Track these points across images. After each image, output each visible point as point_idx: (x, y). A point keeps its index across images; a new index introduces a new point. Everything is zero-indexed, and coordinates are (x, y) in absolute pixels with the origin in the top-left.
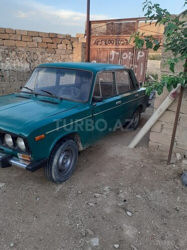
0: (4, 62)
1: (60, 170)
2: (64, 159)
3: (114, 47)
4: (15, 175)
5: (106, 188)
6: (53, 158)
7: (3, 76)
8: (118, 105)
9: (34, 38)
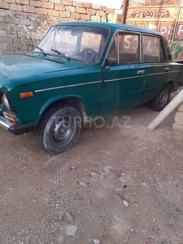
0: (35, 31)
1: (55, 139)
2: (61, 127)
4: (11, 139)
5: (107, 168)
7: (33, 46)
8: (140, 75)
9: (67, 7)
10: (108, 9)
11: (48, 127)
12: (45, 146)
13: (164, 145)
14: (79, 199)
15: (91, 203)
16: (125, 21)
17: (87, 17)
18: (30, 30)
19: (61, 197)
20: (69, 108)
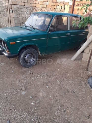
2: (28, 57)
4: (11, 61)
10: (65, 2)
11: (22, 56)
12: (21, 64)
13: (75, 67)
14: (30, 84)
15: (34, 85)
16: (73, 8)
17: (55, 7)
18: (28, 14)
20: (32, 49)
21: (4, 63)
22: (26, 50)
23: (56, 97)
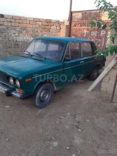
0: (19, 37)
1: (41, 100)
2: (44, 94)
3: (86, 28)
4: (16, 102)
5: (68, 114)
6: (37, 93)
7: (18, 45)
8: (82, 64)
9: (37, 22)
10: (61, 22)
12: (37, 104)
13: (97, 100)
14: (57, 130)
15: (63, 131)
16: (70, 29)
17: (49, 27)
19: (48, 129)
21: (9, 106)
22: (42, 87)
23: (96, 141)
